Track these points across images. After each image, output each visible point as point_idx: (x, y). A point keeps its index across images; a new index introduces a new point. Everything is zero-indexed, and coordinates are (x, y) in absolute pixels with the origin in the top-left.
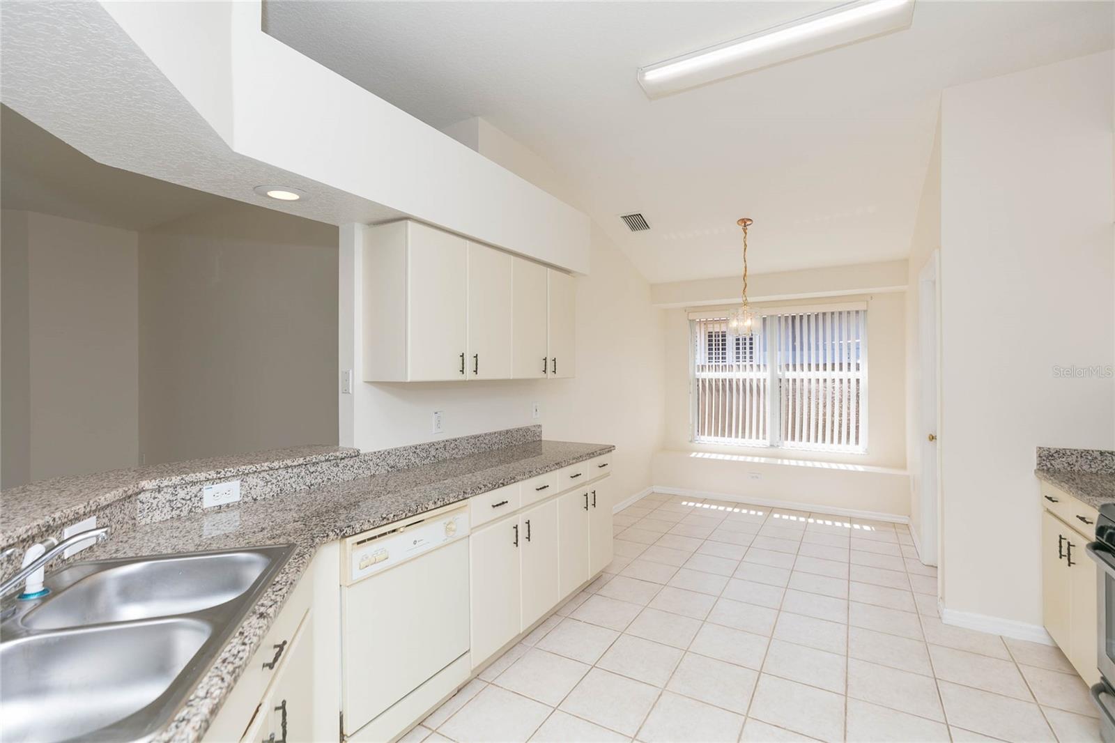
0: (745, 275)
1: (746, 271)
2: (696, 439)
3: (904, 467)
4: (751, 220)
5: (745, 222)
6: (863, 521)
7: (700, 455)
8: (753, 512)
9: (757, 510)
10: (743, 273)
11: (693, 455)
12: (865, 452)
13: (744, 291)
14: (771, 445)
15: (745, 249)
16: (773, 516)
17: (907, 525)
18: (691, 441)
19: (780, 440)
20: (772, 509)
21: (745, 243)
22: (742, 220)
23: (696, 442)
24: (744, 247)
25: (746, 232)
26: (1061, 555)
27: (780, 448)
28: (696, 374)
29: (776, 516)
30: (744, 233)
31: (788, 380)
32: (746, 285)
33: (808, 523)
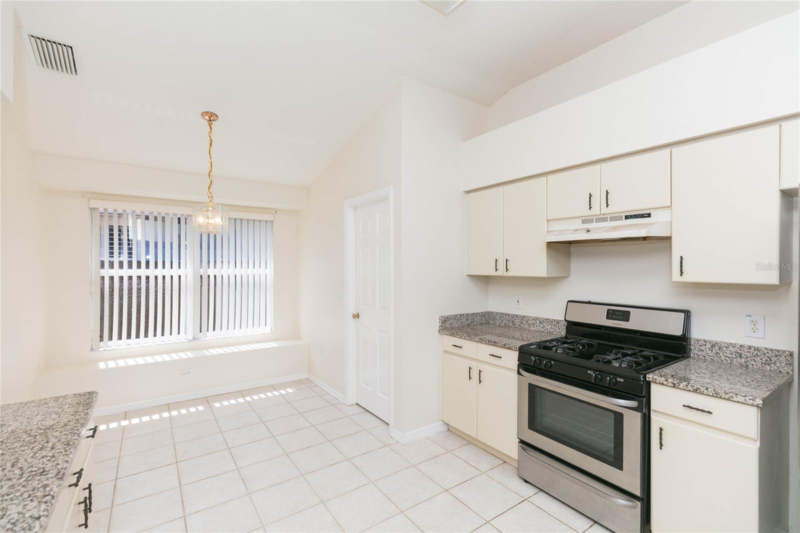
0: (210, 171)
1: (211, 167)
2: (100, 346)
3: (298, 337)
4: (216, 116)
5: (211, 117)
6: (285, 385)
7: (111, 364)
8: (192, 410)
9: (195, 406)
11: (102, 365)
12: (271, 331)
13: (209, 187)
14: (194, 338)
15: (211, 144)
16: (214, 406)
17: (307, 379)
18: (92, 349)
19: (201, 332)
20: (207, 400)
21: (210, 137)
22: (207, 113)
23: (100, 349)
24: (209, 142)
25: (211, 127)
26: (470, 378)
27: (202, 339)
28: (99, 271)
29: (217, 405)
30: (209, 127)
31: (209, 276)
32: (211, 182)
33: (248, 401)
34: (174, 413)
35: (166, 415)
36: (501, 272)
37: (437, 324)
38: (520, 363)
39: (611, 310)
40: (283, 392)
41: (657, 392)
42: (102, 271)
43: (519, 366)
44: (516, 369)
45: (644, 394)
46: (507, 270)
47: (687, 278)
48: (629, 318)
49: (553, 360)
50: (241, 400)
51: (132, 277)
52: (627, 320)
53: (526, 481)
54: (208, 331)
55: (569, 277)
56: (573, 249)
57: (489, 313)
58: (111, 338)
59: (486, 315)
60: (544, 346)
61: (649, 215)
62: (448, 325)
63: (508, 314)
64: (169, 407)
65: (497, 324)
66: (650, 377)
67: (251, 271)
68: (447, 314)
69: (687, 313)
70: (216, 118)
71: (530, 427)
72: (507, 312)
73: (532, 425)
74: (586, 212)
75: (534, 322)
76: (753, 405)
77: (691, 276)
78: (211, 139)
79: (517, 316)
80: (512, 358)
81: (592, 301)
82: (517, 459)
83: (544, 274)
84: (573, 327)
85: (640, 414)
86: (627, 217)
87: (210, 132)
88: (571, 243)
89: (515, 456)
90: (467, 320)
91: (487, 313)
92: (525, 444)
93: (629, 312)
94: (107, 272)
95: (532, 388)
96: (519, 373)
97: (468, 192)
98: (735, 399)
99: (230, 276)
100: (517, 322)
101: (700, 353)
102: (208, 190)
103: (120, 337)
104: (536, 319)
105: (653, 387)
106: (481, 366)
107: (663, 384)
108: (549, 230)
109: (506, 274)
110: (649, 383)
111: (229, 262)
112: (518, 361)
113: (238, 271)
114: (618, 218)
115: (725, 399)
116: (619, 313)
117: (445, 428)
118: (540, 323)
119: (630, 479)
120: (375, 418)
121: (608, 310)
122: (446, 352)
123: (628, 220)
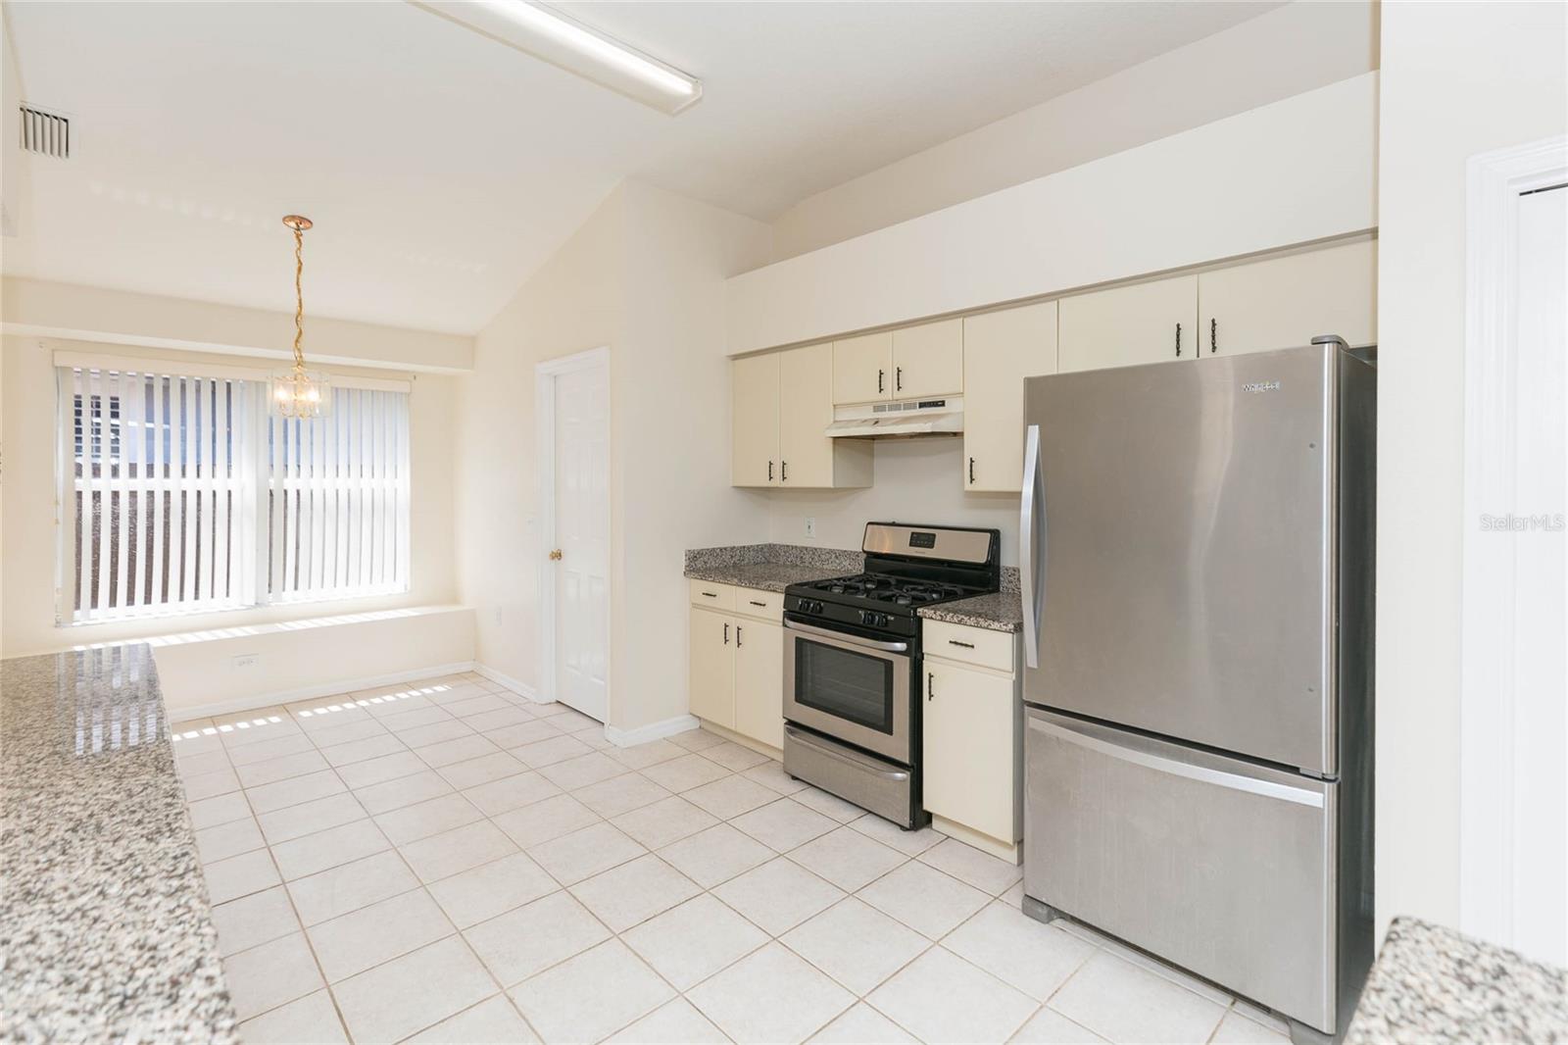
0: (299, 314)
1: (301, 306)
2: (75, 617)
3: (455, 600)
4: (310, 222)
5: (301, 222)
6: (430, 682)
8: (260, 722)
9: (264, 716)
10: (294, 309)
12: (406, 589)
13: (297, 341)
14: (257, 603)
15: (300, 270)
16: (300, 716)
17: (472, 671)
18: (58, 624)
19: (270, 592)
20: (284, 708)
21: (298, 257)
22: (293, 217)
23: (74, 624)
24: (297, 266)
25: (300, 241)
26: (726, 641)
27: (272, 604)
28: (73, 482)
29: (305, 714)
30: (296, 241)
31: (286, 492)
32: (301, 333)
33: (363, 708)
34: (226, 728)
35: (210, 731)
36: (777, 482)
37: (683, 562)
38: (789, 611)
39: (917, 533)
40: (427, 691)
41: (928, 626)
42: (78, 481)
43: (785, 615)
44: (781, 619)
45: (913, 633)
46: (784, 478)
47: (977, 487)
48: (933, 542)
49: (823, 601)
50: (349, 706)
51: (136, 492)
52: (932, 546)
53: (794, 778)
54: (284, 590)
55: (871, 487)
56: (877, 445)
57: (771, 547)
58: (94, 603)
59: (765, 550)
60: (823, 586)
61: (942, 404)
62: (699, 564)
63: (796, 547)
64: (214, 720)
65: (781, 563)
66: (920, 611)
67: (366, 483)
68: (697, 546)
69: (995, 535)
70: (308, 225)
71: (797, 700)
72: (794, 545)
73: (800, 698)
74: (876, 396)
75: (828, 556)
76: (1006, 631)
77: (983, 484)
78: (299, 261)
79: (806, 549)
80: (776, 602)
81: (897, 522)
82: (782, 747)
83: (830, 485)
84: (873, 558)
85: (908, 658)
86: (922, 405)
87: (299, 249)
88: (874, 439)
89: (780, 743)
90: (732, 557)
91: (765, 545)
92: (793, 726)
93: (934, 535)
94: (86, 484)
95: (800, 643)
96: (785, 625)
97: (736, 357)
98: (993, 627)
99: (327, 492)
100: (807, 557)
101: (1009, 586)
102: (294, 345)
103: (113, 602)
104: (831, 551)
105: (926, 623)
106: (741, 622)
107: (932, 618)
108: (837, 419)
109: (784, 484)
110: (920, 620)
111: (312, 467)
112: (784, 607)
113: (343, 483)
114: (909, 406)
115: (984, 628)
116: (923, 537)
117: (694, 724)
118: (837, 557)
119: (897, 745)
120: (586, 720)
121: (913, 533)
122: (695, 606)
123: (922, 409)
